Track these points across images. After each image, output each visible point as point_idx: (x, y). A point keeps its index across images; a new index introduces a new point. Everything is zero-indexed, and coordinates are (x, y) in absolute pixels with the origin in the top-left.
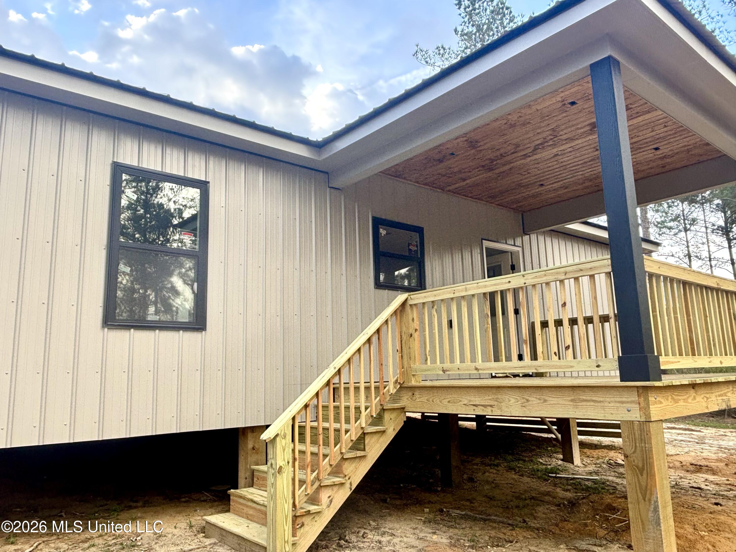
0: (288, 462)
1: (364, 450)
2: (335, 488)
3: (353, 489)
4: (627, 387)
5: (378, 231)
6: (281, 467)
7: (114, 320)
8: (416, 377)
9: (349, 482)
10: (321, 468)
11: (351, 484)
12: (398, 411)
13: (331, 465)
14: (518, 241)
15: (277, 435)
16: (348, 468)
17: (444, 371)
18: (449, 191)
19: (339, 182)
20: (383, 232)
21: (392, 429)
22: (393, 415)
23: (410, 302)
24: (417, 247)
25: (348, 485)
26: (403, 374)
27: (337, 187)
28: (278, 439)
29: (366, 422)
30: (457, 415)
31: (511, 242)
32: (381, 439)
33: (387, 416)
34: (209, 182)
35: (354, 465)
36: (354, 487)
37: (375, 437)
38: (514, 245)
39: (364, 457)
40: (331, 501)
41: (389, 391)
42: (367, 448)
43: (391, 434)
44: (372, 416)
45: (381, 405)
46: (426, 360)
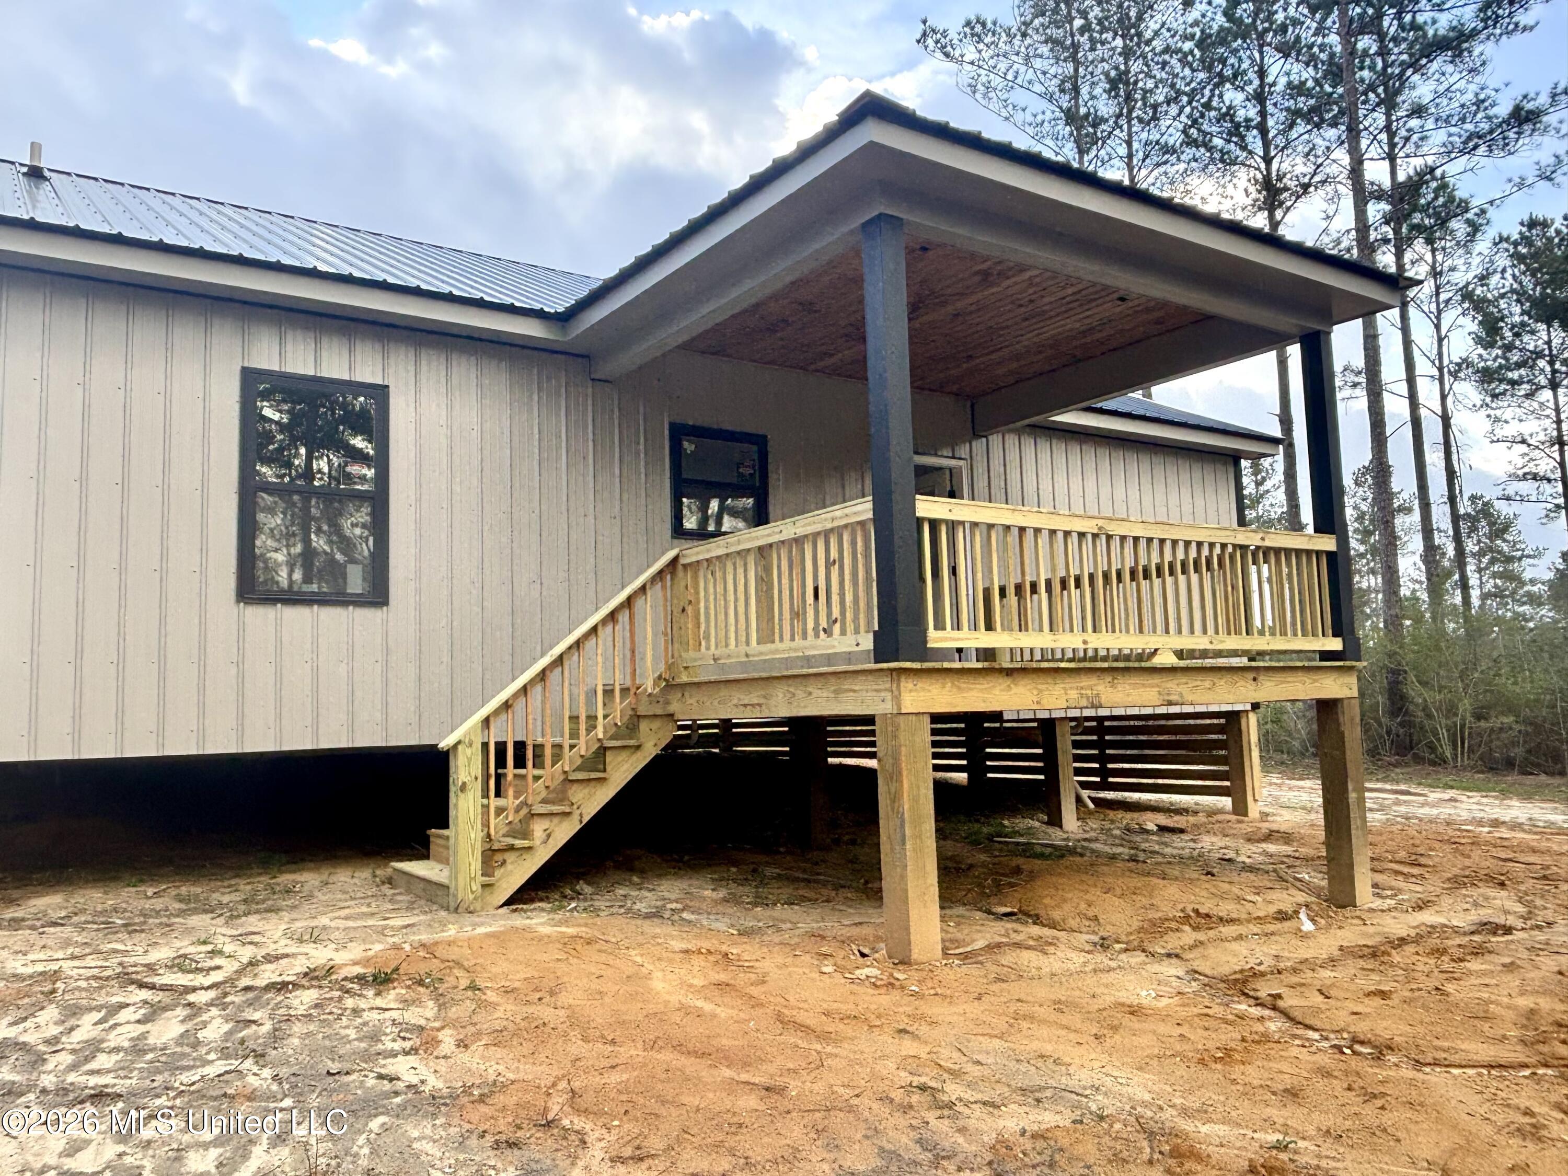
0: (476, 778)
1: (605, 770)
2: (556, 820)
3: (584, 822)
4: (881, 670)
5: (680, 445)
6: (464, 784)
7: (253, 591)
8: (690, 670)
9: (578, 812)
10: (530, 791)
11: (581, 815)
12: (665, 719)
13: (547, 787)
14: (963, 451)
15: (459, 742)
16: (577, 794)
17: (715, 660)
18: (817, 371)
19: (605, 370)
20: (688, 447)
21: (651, 743)
22: (656, 724)
23: (683, 561)
24: (754, 467)
25: (576, 817)
26: (670, 667)
27: (603, 377)
28: (460, 747)
29: (605, 732)
30: (730, 720)
31: (947, 452)
32: (634, 758)
33: (644, 726)
34: (387, 387)
35: (586, 791)
36: (586, 819)
37: (624, 755)
38: (953, 457)
39: (604, 779)
40: (549, 836)
41: (646, 690)
42: (608, 768)
43: (651, 750)
44: (616, 724)
45: (633, 709)
46: (700, 644)
